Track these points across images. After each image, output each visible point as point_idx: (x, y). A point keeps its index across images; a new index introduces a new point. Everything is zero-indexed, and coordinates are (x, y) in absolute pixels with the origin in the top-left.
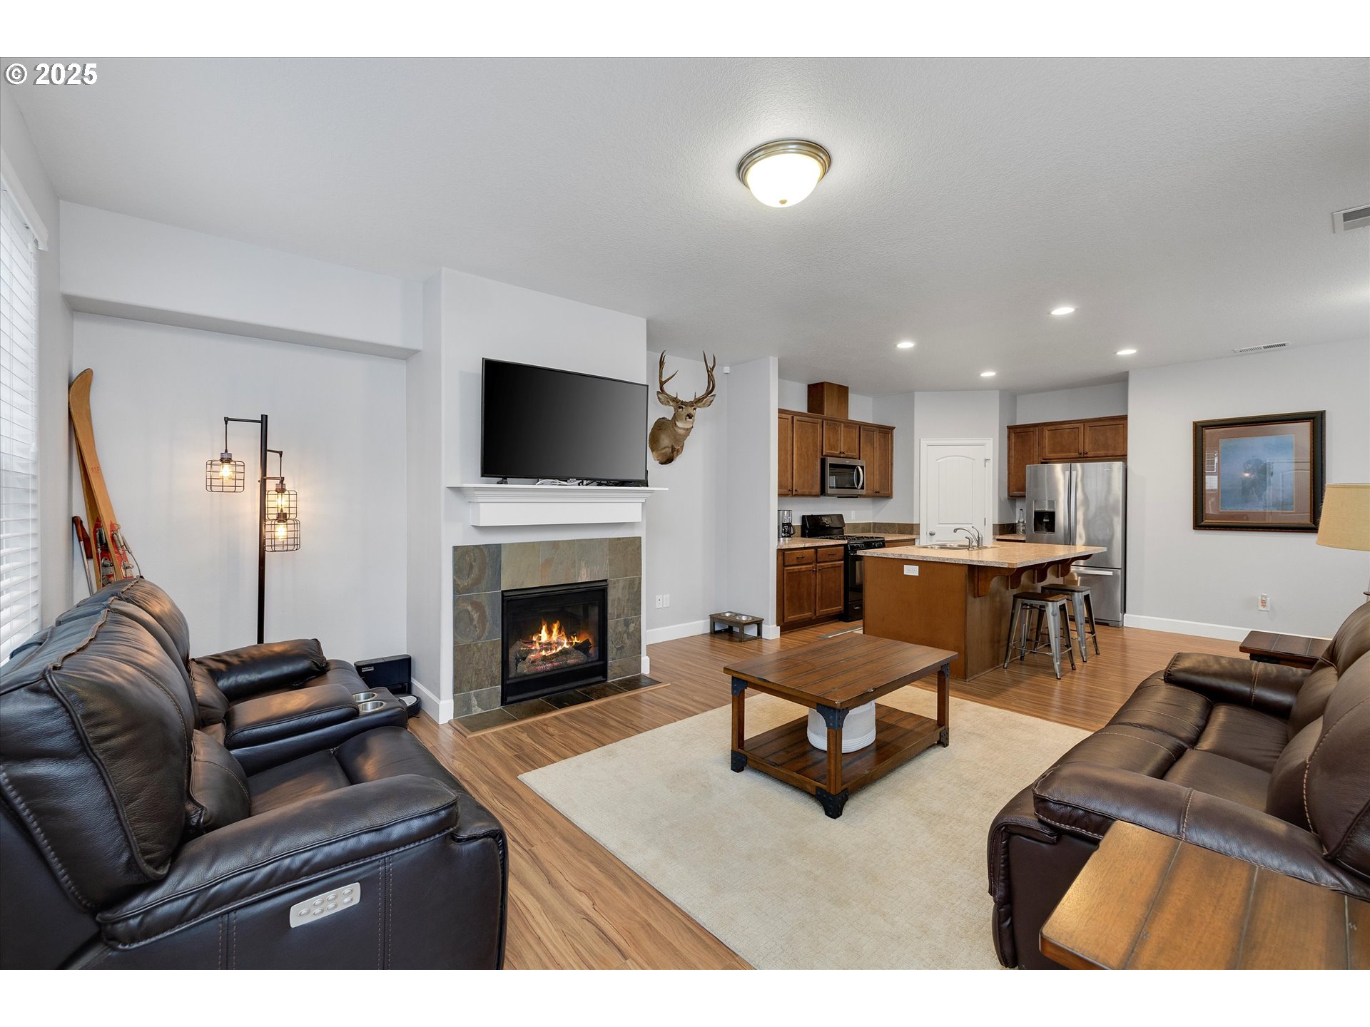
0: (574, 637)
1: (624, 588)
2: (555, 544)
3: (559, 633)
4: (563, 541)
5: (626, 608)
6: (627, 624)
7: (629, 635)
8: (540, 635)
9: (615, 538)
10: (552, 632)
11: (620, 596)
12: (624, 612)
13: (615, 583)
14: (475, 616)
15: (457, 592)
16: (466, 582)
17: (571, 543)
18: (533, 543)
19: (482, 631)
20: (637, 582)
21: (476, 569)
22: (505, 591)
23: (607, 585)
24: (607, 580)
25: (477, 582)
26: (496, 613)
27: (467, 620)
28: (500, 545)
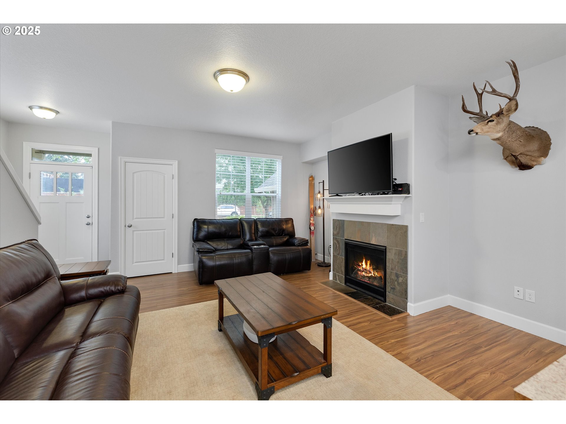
0: (376, 271)
1: (395, 254)
2: (362, 223)
3: (370, 266)
4: (366, 222)
5: (396, 267)
6: (397, 276)
7: (398, 283)
8: (363, 264)
9: (390, 224)
10: (367, 265)
11: (393, 258)
12: (395, 268)
13: (390, 250)
14: (338, 246)
15: (333, 235)
16: (336, 233)
17: (369, 223)
18: (354, 221)
19: (339, 252)
20: (404, 253)
21: (338, 228)
22: (346, 239)
23: (386, 249)
24: (386, 247)
25: (338, 233)
26: (343, 247)
27: (335, 246)
28: (344, 220)
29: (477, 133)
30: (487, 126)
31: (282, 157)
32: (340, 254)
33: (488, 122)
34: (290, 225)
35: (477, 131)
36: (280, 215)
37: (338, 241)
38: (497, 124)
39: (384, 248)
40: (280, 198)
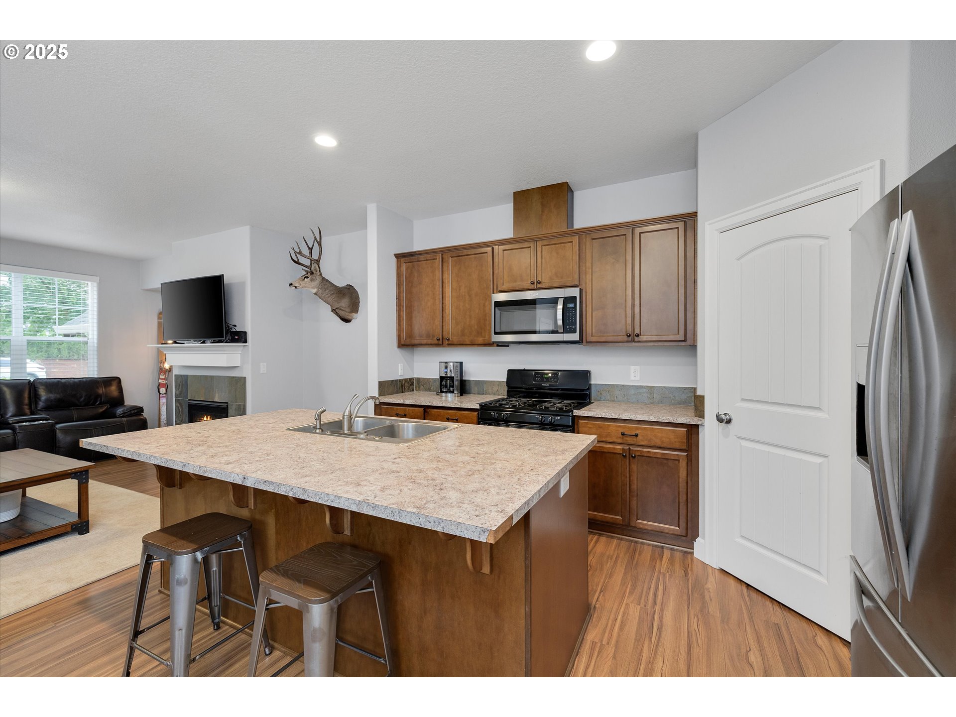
2: (205, 377)
4: (209, 376)
9: (231, 377)
14: (180, 410)
15: (175, 397)
16: (178, 393)
17: (212, 377)
18: (198, 376)
19: (183, 418)
20: (242, 407)
21: (181, 386)
22: (190, 400)
23: (227, 406)
24: (227, 403)
25: (181, 394)
26: (186, 410)
27: (178, 411)
28: (187, 375)
29: (296, 287)
30: (304, 282)
31: (98, 278)
32: (183, 420)
33: (305, 278)
34: (113, 388)
35: (296, 286)
36: (96, 373)
37: (181, 404)
38: (311, 281)
39: (226, 405)
40: (96, 345)
